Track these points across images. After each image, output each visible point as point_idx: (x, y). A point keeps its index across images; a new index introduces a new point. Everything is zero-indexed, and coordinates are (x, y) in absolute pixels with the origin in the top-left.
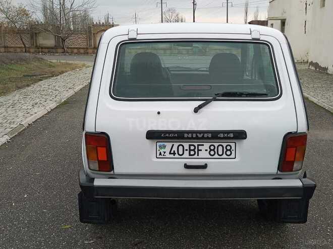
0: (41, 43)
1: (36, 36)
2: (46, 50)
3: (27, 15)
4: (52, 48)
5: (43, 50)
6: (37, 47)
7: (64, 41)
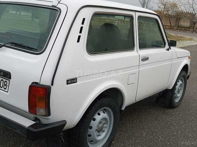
0: (181, 24)
1: (179, 20)
2: (183, 29)
3: (177, 7)
4: (187, 28)
5: (182, 28)
6: (179, 26)
7: (195, 24)
